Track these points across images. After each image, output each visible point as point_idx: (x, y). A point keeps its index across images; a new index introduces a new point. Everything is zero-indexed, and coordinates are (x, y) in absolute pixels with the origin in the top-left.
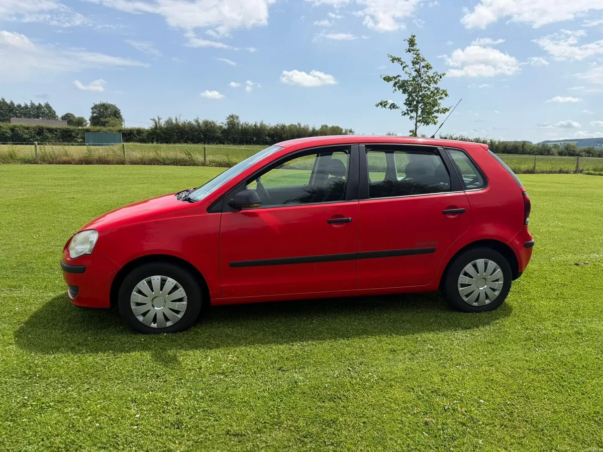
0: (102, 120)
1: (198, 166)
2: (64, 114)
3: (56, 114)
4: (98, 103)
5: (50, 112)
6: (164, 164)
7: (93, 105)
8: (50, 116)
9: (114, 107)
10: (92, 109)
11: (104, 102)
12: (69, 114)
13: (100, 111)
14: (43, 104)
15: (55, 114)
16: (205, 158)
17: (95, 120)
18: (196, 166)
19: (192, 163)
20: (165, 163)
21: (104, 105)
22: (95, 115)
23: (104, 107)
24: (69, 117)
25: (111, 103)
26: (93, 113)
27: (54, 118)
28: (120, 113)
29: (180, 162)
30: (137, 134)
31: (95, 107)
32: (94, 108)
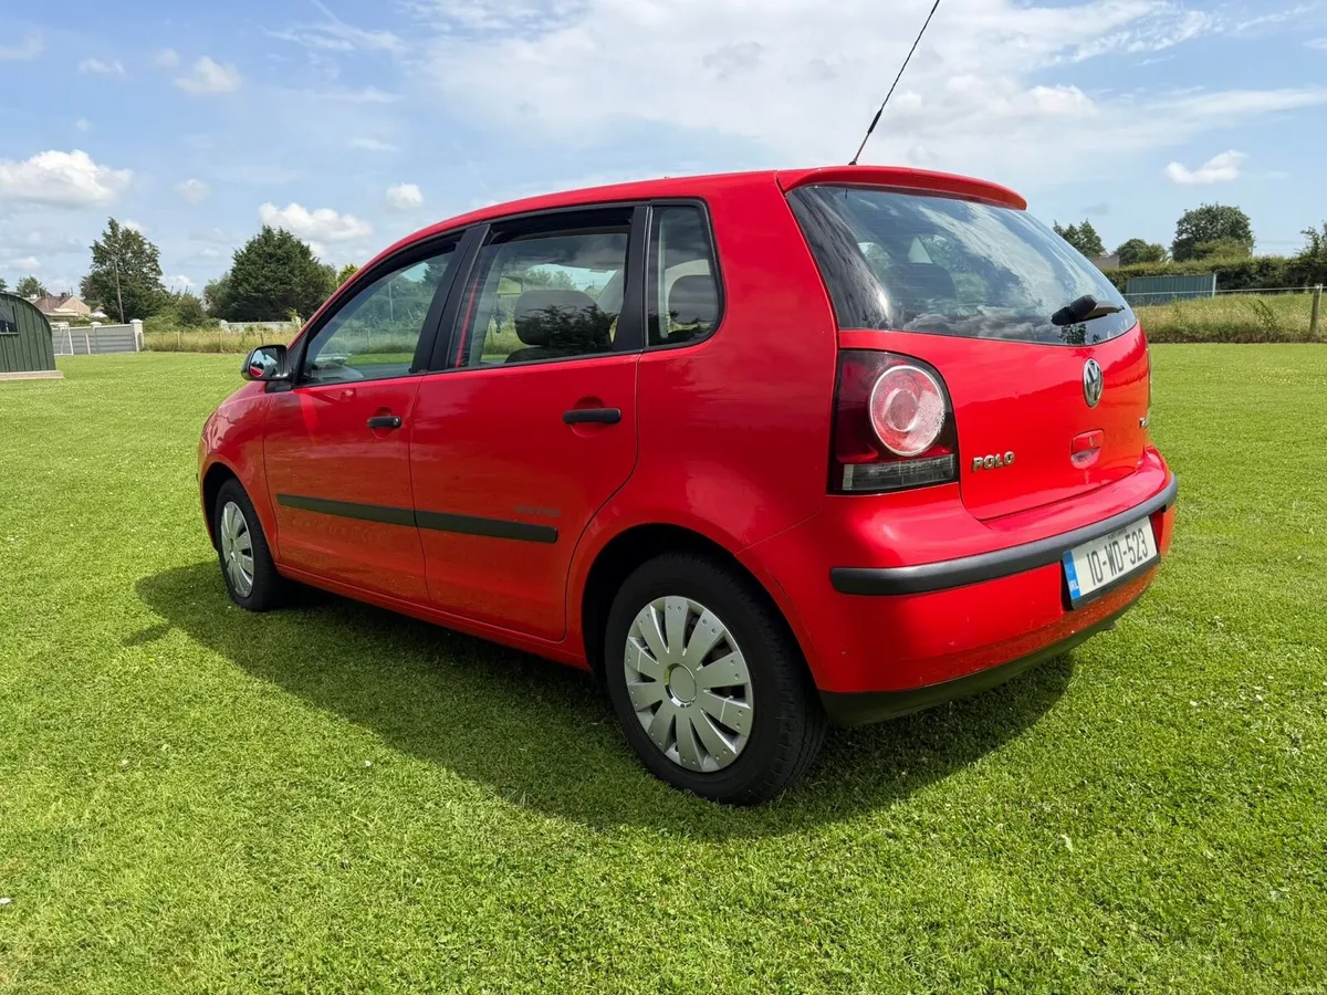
0: (1199, 246)
1: (1288, 341)
2: (1123, 241)
3: (1103, 243)
4: (1194, 207)
5: (1090, 241)
6: (1192, 339)
7: (1183, 215)
8: (1089, 249)
9: (1234, 212)
10: (1180, 223)
11: (1211, 203)
12: (1134, 240)
13: (1196, 226)
14: (1077, 227)
15: (1098, 244)
16: (1314, 319)
17: (1182, 249)
18: (1282, 341)
19: (1274, 335)
20: (1194, 337)
21: (1209, 211)
22: (1184, 236)
23: (1210, 214)
24: (1133, 247)
25: (1228, 204)
26: (1180, 233)
27: (1097, 252)
28: (1246, 226)
29: (1236, 333)
30: (1260, 271)
31: (1188, 218)
32: (1185, 220)
